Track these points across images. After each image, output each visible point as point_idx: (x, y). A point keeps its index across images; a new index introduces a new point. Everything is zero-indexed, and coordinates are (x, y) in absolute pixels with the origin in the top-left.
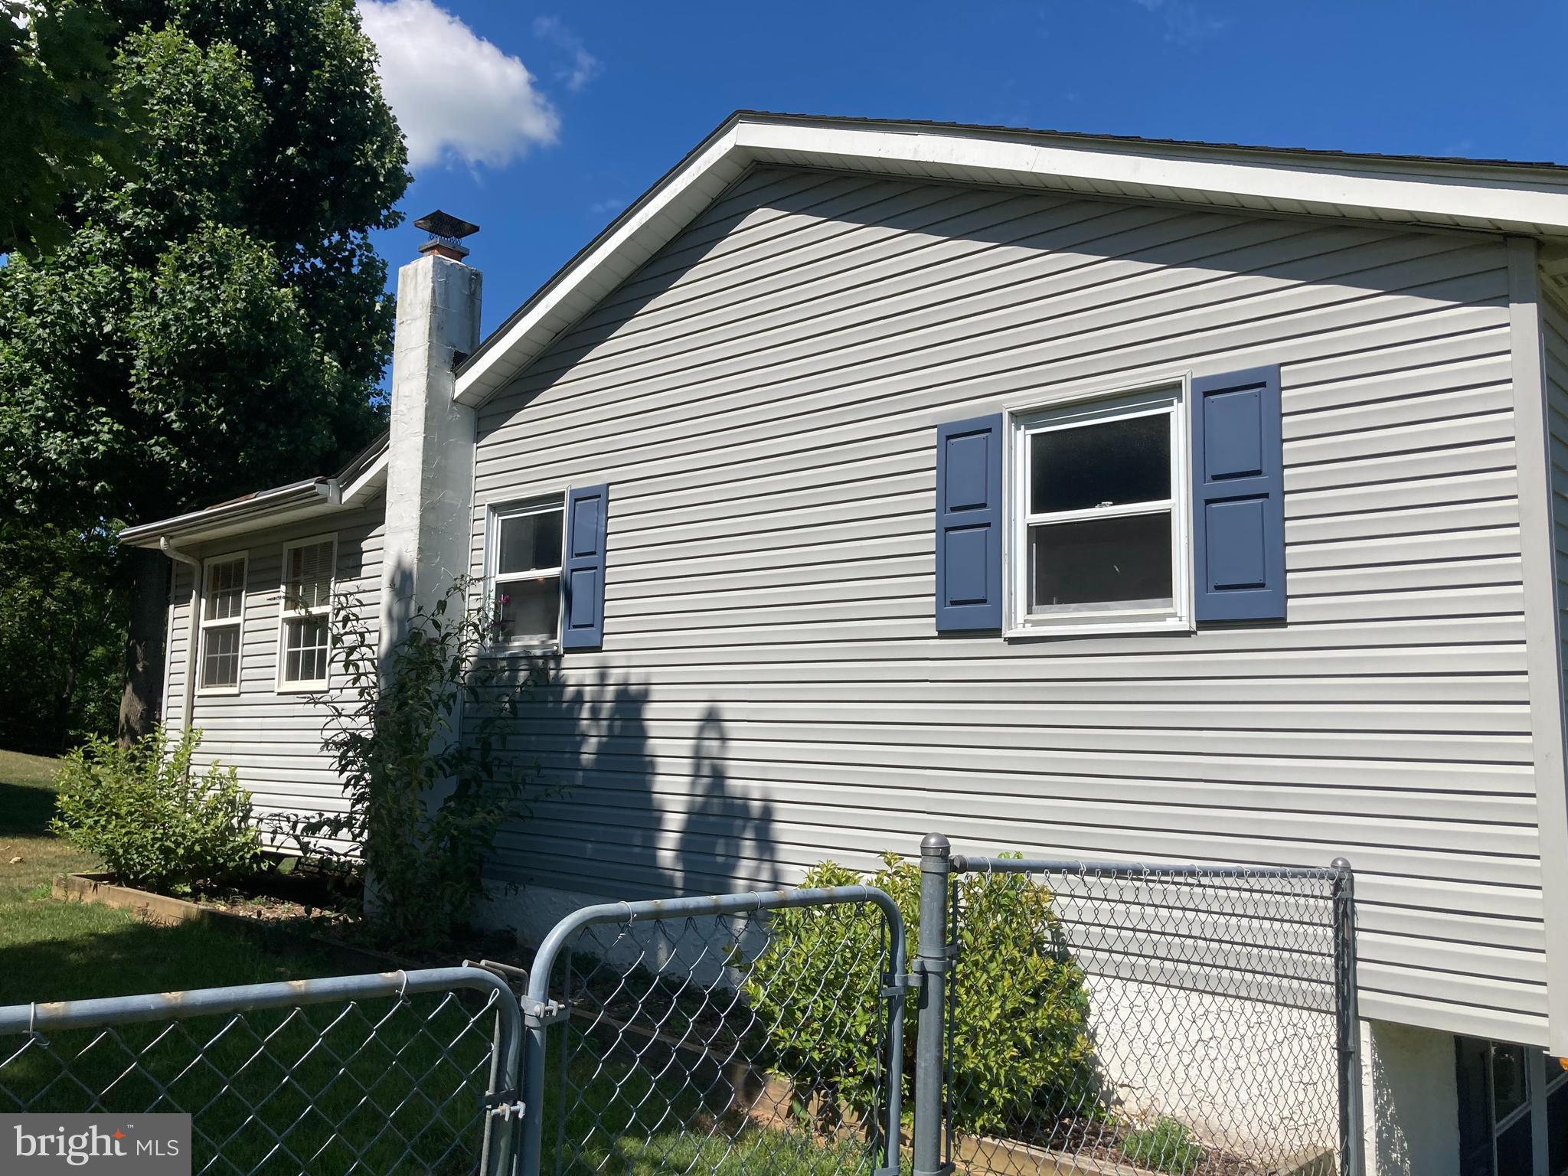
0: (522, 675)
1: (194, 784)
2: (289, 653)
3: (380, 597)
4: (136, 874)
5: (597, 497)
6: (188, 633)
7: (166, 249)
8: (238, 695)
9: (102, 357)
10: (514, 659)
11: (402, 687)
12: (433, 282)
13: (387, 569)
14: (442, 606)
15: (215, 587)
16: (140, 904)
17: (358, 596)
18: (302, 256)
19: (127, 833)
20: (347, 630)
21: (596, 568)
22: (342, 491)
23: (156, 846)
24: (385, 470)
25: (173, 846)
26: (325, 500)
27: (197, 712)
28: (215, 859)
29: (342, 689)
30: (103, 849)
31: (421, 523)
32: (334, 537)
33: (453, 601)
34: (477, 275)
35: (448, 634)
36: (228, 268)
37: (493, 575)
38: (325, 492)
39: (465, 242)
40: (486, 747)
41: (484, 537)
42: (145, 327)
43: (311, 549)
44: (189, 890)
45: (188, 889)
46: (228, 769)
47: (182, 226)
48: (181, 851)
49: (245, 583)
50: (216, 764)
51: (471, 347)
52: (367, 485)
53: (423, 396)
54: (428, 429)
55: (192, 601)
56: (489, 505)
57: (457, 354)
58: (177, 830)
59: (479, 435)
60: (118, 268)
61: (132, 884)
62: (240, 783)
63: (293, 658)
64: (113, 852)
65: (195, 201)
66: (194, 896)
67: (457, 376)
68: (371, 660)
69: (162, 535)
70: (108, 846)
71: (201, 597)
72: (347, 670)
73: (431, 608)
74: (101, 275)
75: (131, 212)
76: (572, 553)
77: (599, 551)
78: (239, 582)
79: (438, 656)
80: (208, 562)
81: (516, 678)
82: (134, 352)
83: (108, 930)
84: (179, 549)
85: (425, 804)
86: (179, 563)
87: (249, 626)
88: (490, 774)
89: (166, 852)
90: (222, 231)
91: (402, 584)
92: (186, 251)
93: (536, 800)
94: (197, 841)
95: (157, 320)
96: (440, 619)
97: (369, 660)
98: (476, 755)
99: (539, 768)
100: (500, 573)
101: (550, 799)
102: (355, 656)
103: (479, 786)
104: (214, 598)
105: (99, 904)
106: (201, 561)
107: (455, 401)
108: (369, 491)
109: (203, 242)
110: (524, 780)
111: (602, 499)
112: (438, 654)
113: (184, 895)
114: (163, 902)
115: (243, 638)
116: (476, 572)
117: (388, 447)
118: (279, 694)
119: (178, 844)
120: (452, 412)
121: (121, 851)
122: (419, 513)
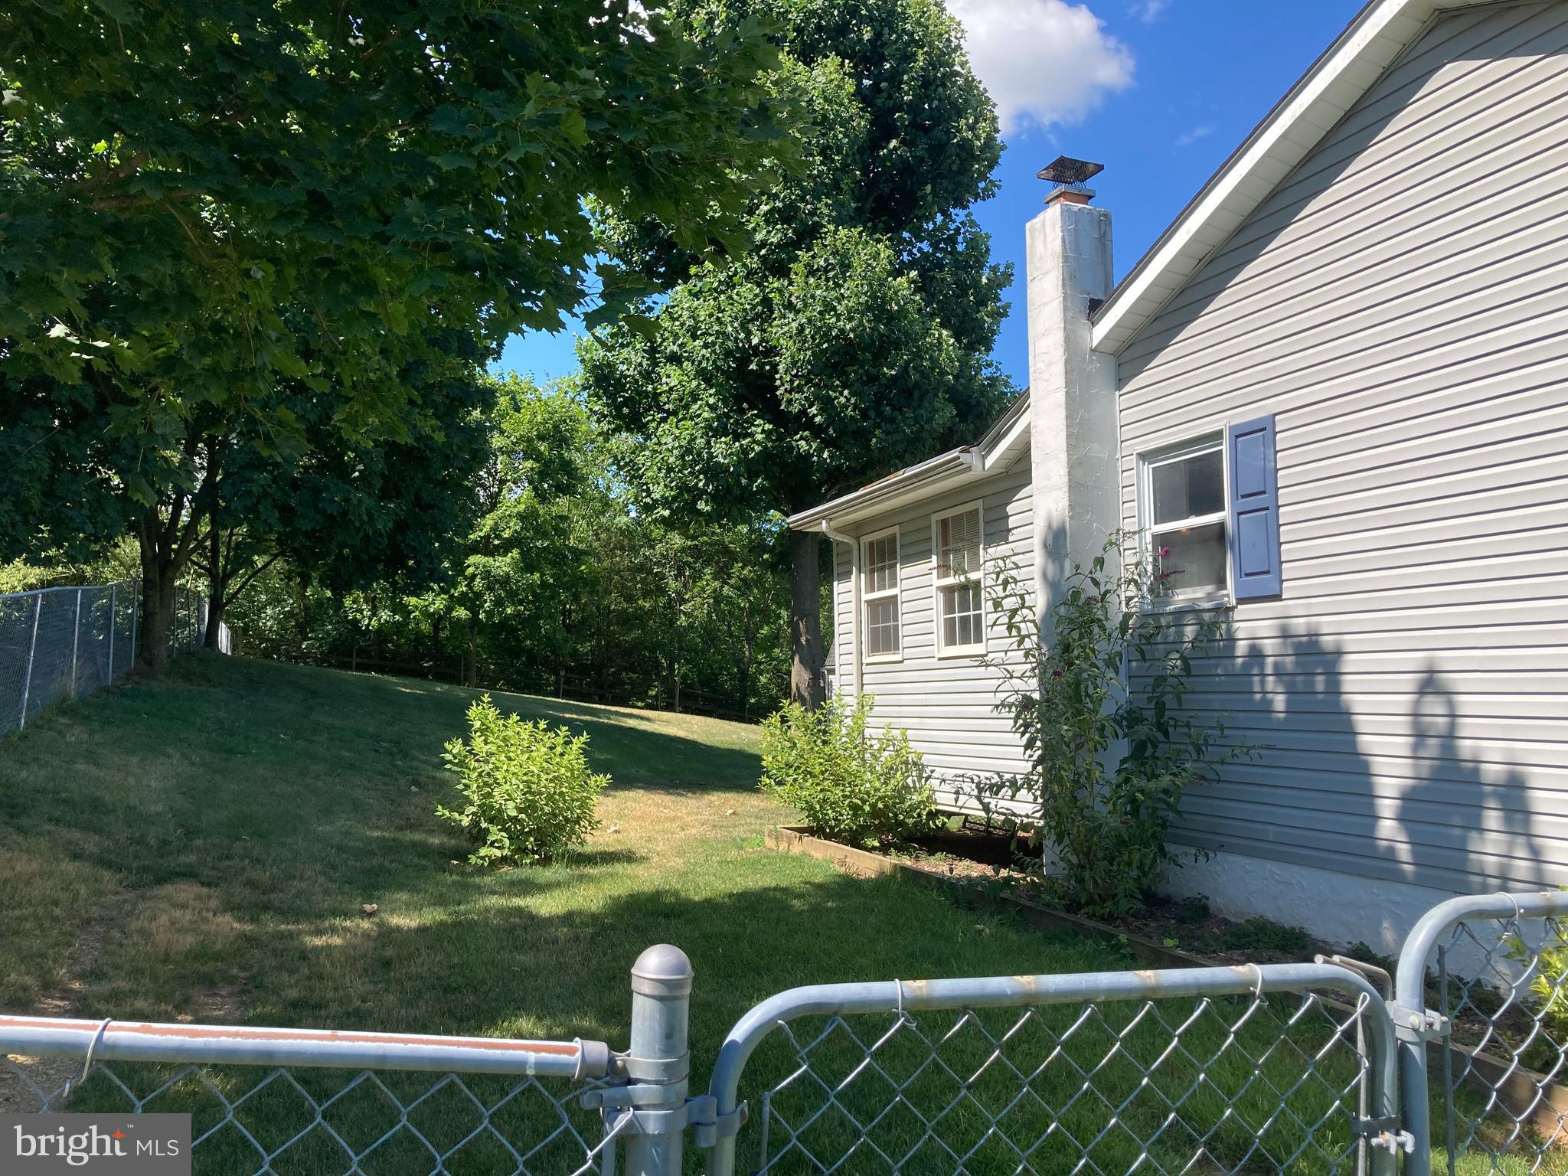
0: (1190, 632)
1: (871, 746)
2: (945, 619)
3: (1033, 558)
4: (832, 828)
5: (1262, 430)
6: (852, 606)
7: (796, 259)
8: (902, 662)
9: (753, 367)
10: (1180, 613)
11: (1067, 648)
12: (1062, 231)
13: (1038, 530)
14: (1100, 562)
15: (872, 563)
16: (840, 856)
17: (1014, 559)
18: (910, 243)
19: (822, 790)
20: (1007, 593)
21: (1267, 509)
22: (984, 458)
23: (847, 802)
24: (1027, 431)
25: (860, 803)
26: (969, 469)
27: (866, 679)
28: (896, 815)
29: (1006, 652)
30: (804, 805)
31: (1070, 480)
32: (979, 504)
33: (1110, 556)
34: (1105, 215)
35: (1107, 592)
36: (849, 266)
37: (1147, 527)
38: (969, 460)
39: (1090, 184)
40: (1161, 708)
41: (1135, 488)
42: (784, 334)
43: (957, 518)
44: (878, 845)
45: (876, 844)
46: (898, 731)
47: (808, 234)
48: (867, 808)
49: (899, 557)
50: (889, 727)
51: (1105, 293)
52: (1009, 449)
53: (1062, 350)
54: (1069, 383)
55: (853, 577)
56: (1138, 454)
57: (1092, 301)
58: (862, 788)
59: (1121, 382)
60: (759, 285)
61: (828, 837)
62: (911, 744)
63: (950, 624)
64: (811, 808)
65: (817, 209)
66: (884, 849)
67: (1093, 324)
68: (1033, 621)
69: (823, 518)
70: (807, 802)
71: (860, 572)
72: (1010, 633)
73: (1088, 566)
74: (747, 292)
75: (764, 232)
76: (1237, 495)
77: (1270, 489)
78: (893, 555)
79: (1100, 614)
80: (865, 540)
81: (1182, 634)
82: (777, 358)
83: (818, 880)
84: (838, 530)
85: (1102, 766)
86: (839, 543)
87: (905, 596)
88: (1166, 734)
89: (855, 808)
90: (843, 232)
91: (1056, 543)
92: (813, 257)
93: (1223, 763)
94: (880, 798)
95: (794, 325)
96: (1098, 575)
97: (1031, 621)
98: (1150, 714)
99: (1222, 728)
100: (1156, 523)
101: (1235, 760)
102: (1017, 619)
103: (1155, 747)
104: (872, 571)
105: (804, 854)
106: (858, 539)
107: (1093, 351)
108: (1012, 455)
109: (826, 246)
110: (1205, 740)
111: (1268, 433)
112: (1100, 612)
113: (873, 849)
114: (859, 854)
115: (902, 608)
116: (1130, 525)
117: (1029, 406)
118: (940, 659)
119: (864, 802)
120: (1091, 362)
121: (818, 807)
122: (1067, 470)
